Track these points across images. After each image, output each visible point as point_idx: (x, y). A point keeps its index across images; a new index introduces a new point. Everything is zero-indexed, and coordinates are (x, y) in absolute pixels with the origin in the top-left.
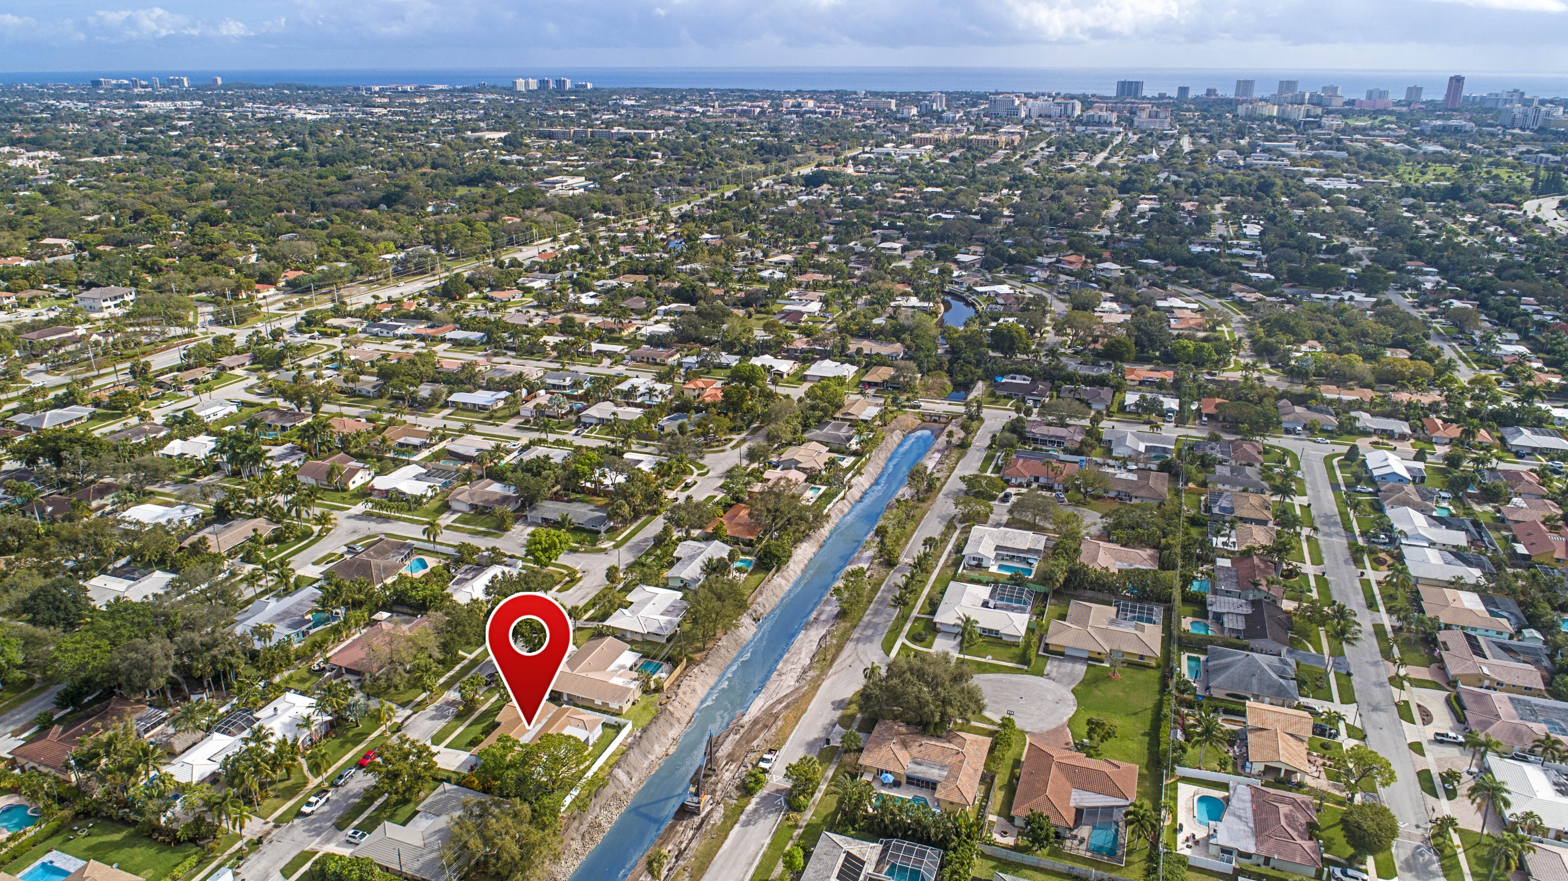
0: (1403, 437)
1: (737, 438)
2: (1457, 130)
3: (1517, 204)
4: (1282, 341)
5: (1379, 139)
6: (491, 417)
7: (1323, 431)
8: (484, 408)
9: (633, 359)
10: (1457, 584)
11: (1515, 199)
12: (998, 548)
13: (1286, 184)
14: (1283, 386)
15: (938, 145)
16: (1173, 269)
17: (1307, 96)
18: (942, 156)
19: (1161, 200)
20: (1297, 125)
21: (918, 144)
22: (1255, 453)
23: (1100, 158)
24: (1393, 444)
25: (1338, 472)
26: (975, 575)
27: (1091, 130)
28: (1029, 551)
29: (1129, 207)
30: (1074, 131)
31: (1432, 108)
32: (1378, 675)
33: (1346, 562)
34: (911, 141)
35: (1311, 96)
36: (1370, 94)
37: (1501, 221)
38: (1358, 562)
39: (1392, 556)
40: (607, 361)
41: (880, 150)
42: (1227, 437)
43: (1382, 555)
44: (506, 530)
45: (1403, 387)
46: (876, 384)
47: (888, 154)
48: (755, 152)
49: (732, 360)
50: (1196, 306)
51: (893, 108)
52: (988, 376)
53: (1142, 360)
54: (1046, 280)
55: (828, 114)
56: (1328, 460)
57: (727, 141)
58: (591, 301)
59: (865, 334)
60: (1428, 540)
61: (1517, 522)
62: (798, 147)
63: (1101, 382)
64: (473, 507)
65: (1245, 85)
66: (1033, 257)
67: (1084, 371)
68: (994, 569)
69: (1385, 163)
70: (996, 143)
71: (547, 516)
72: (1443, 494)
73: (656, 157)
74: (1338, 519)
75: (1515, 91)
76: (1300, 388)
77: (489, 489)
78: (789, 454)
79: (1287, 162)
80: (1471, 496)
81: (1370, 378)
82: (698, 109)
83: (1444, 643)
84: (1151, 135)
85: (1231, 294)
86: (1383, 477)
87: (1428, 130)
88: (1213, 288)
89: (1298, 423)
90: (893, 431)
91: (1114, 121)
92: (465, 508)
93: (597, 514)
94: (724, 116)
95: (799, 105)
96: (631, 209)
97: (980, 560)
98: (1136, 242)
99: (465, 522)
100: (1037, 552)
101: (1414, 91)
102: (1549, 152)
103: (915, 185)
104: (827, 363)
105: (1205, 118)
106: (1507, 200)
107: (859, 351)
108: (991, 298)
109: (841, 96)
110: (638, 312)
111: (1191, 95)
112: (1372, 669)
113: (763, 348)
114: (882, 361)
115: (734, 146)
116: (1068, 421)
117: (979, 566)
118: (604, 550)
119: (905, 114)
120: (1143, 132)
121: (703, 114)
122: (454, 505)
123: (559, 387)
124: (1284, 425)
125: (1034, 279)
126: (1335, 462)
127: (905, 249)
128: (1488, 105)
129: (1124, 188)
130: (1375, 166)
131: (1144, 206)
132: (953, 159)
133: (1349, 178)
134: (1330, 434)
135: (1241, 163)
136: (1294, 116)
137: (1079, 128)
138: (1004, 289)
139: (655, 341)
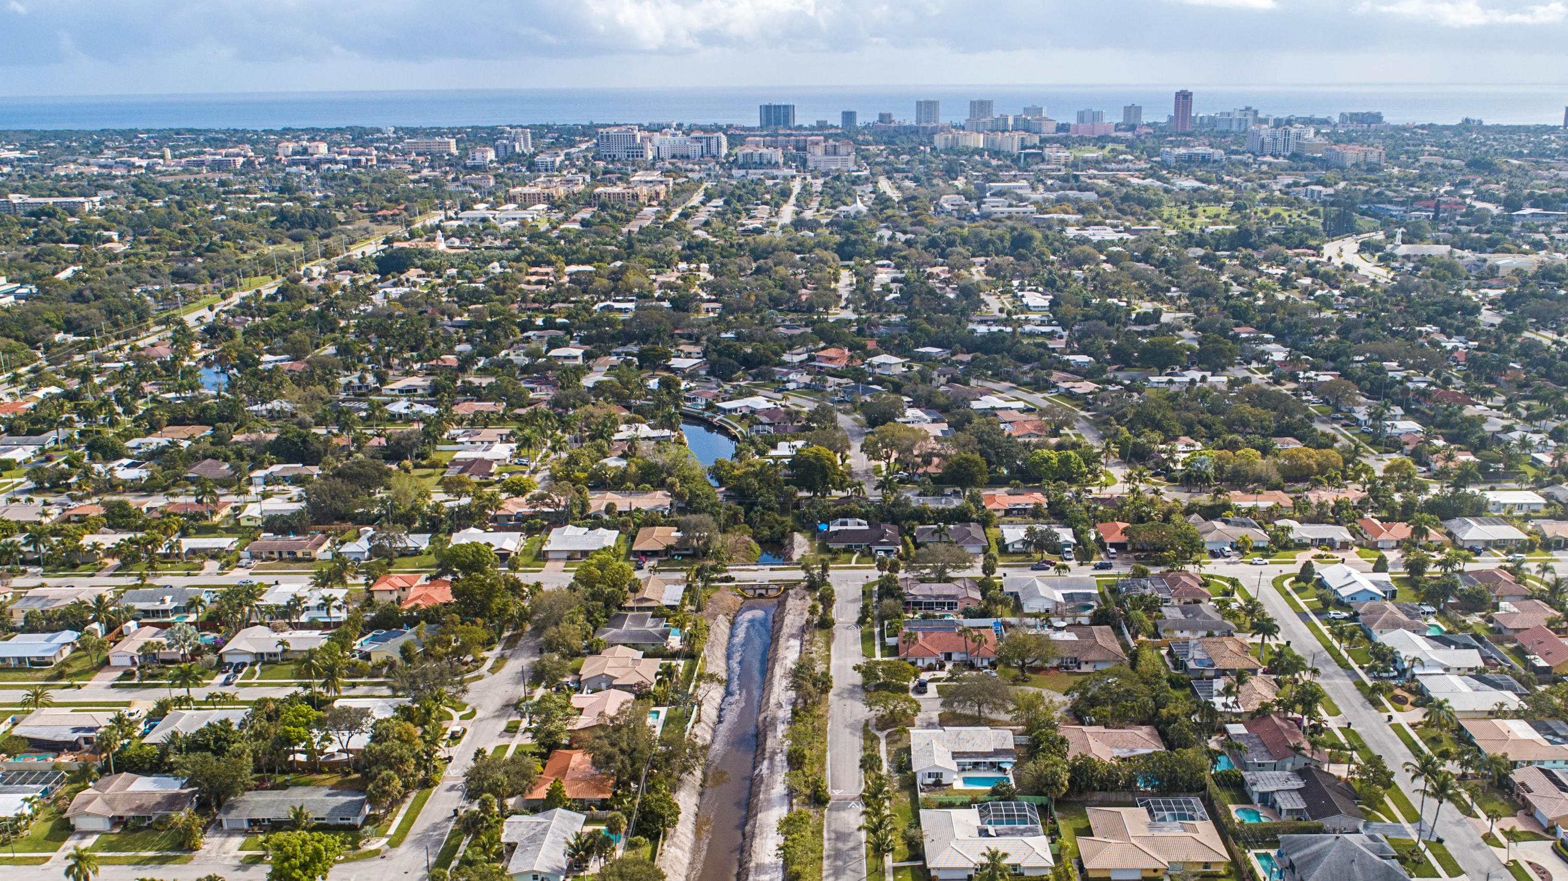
0: (1345, 546)
1: (491, 656)
2: (1205, 160)
3: (1314, 248)
4: (1153, 440)
5: (1121, 175)
6: (60, 676)
7: (1256, 549)
8: (41, 662)
9: (254, 557)
10: (1499, 713)
11: (1313, 243)
12: (955, 755)
13: (1046, 237)
14: (1184, 498)
15: (554, 204)
16: (967, 358)
17: (1011, 121)
18: (566, 219)
19: (898, 267)
20: (1016, 160)
21: (525, 202)
22: (1196, 586)
23: (787, 213)
24: (1340, 555)
25: (1296, 597)
26: (939, 796)
27: (754, 174)
28: (997, 753)
29: (864, 280)
30: (730, 176)
31: (1160, 132)
32: (1470, 836)
33: (1363, 705)
34: (511, 199)
35: (1016, 120)
36: (1081, 116)
37: (1311, 271)
38: (1376, 704)
39: (1409, 691)
40: (212, 566)
41: (468, 214)
42: (1154, 571)
43: (1398, 692)
44: (193, 849)
45: (1317, 484)
46: (654, 554)
47: (484, 220)
48: (273, 225)
49: (422, 541)
50: (1021, 405)
51: (454, 150)
52: (806, 525)
53: (996, 482)
54: (807, 386)
55: (357, 163)
56: (1277, 583)
57: (220, 210)
58: (134, 473)
59: (600, 483)
60: (1441, 665)
61: (1517, 630)
62: (340, 216)
63: (961, 516)
64: (117, 821)
65: (927, 107)
66: (777, 354)
67: (932, 504)
68: (958, 785)
69: (1147, 204)
70: (635, 197)
71: (257, 815)
72: (1428, 609)
73: (110, 240)
74: (1326, 654)
75: (1248, 109)
76: (1204, 499)
77: (131, 789)
78: (590, 667)
79: (1032, 208)
80: (1453, 606)
81: (1276, 478)
82: (137, 161)
83: (1523, 784)
84: (837, 178)
85: (1054, 386)
86: (1353, 597)
87: (1172, 161)
88: (1027, 379)
89: (1225, 543)
90: (714, 617)
91: (781, 161)
92: (104, 825)
93: (343, 799)
94: (186, 170)
95: (305, 151)
96: (116, 324)
97: (938, 775)
98: (896, 325)
99: (111, 847)
100: (1006, 752)
101: (1132, 111)
102: (1318, 183)
103: (549, 263)
104: (570, 530)
105: (897, 154)
106: (1301, 244)
107: (610, 509)
108: (750, 417)
109: (361, 136)
110: (225, 483)
111: (860, 122)
112: (1459, 830)
113: (462, 519)
114: (650, 520)
115: (236, 217)
116: (951, 573)
117: (938, 784)
118: (376, 853)
119: (479, 161)
120: (825, 174)
121: (148, 168)
122: (81, 824)
123: (155, 613)
124: (1208, 547)
125: (791, 386)
126: (1286, 584)
127: (587, 356)
128: (1223, 127)
129: (845, 252)
130: (1138, 209)
131: (883, 276)
132: (584, 223)
133: (1114, 226)
134: (1265, 552)
135: (975, 211)
136: (1006, 147)
137: (736, 172)
138: (759, 402)
139: (275, 524)
